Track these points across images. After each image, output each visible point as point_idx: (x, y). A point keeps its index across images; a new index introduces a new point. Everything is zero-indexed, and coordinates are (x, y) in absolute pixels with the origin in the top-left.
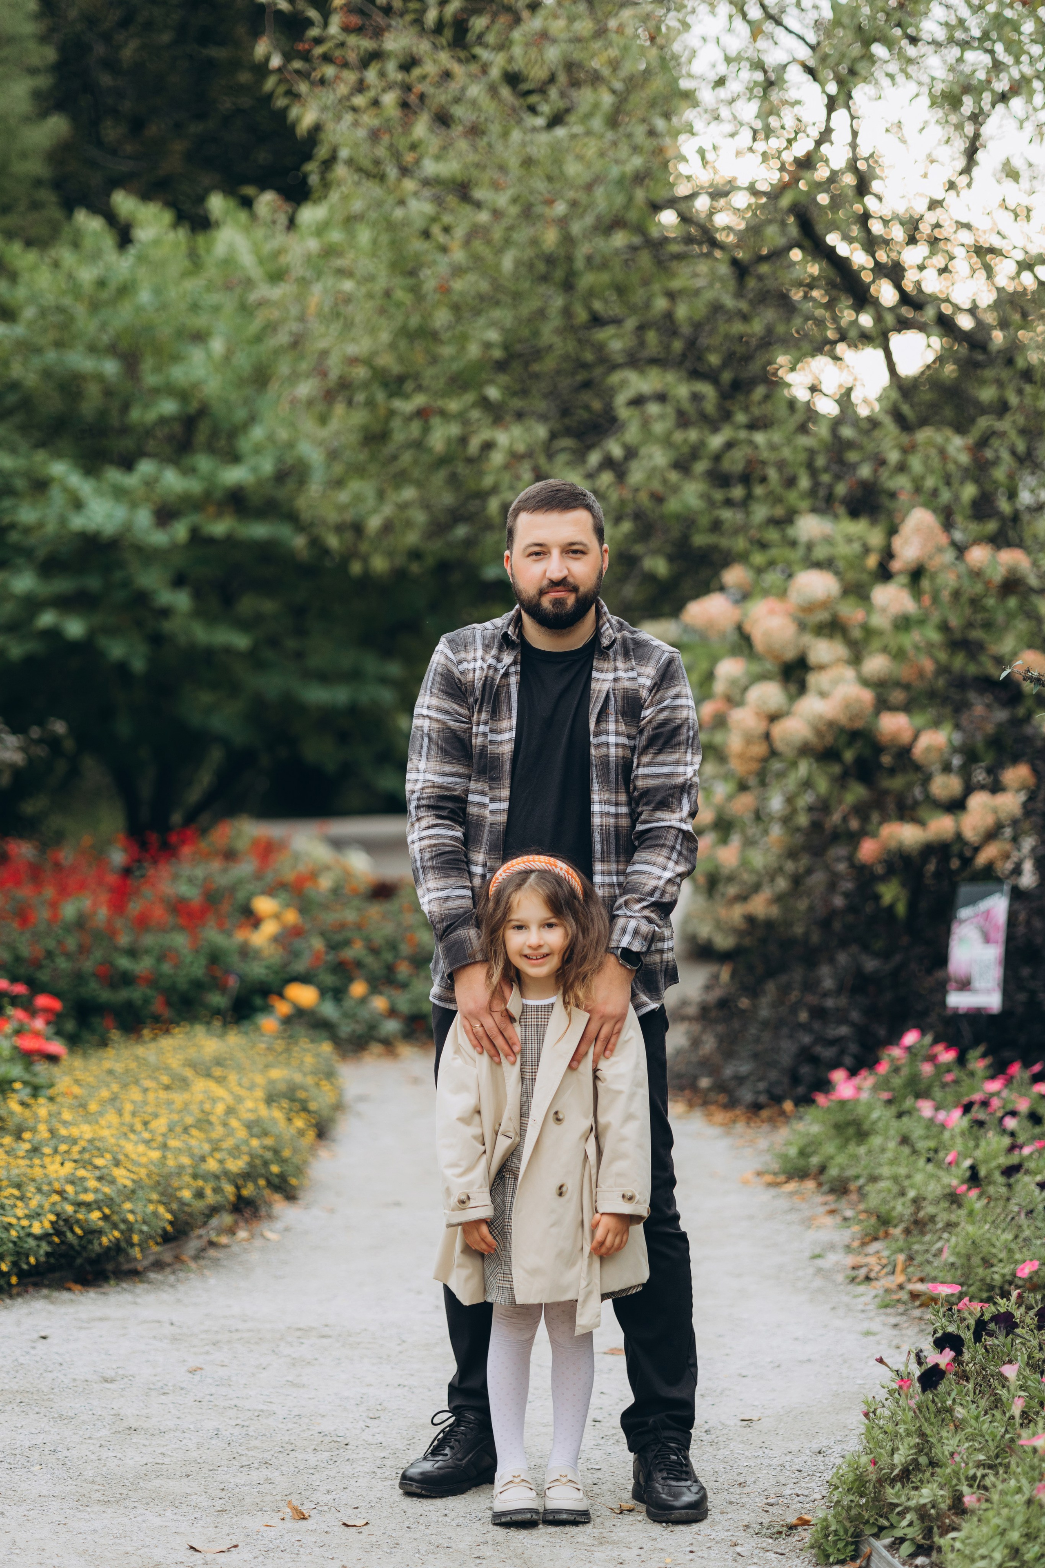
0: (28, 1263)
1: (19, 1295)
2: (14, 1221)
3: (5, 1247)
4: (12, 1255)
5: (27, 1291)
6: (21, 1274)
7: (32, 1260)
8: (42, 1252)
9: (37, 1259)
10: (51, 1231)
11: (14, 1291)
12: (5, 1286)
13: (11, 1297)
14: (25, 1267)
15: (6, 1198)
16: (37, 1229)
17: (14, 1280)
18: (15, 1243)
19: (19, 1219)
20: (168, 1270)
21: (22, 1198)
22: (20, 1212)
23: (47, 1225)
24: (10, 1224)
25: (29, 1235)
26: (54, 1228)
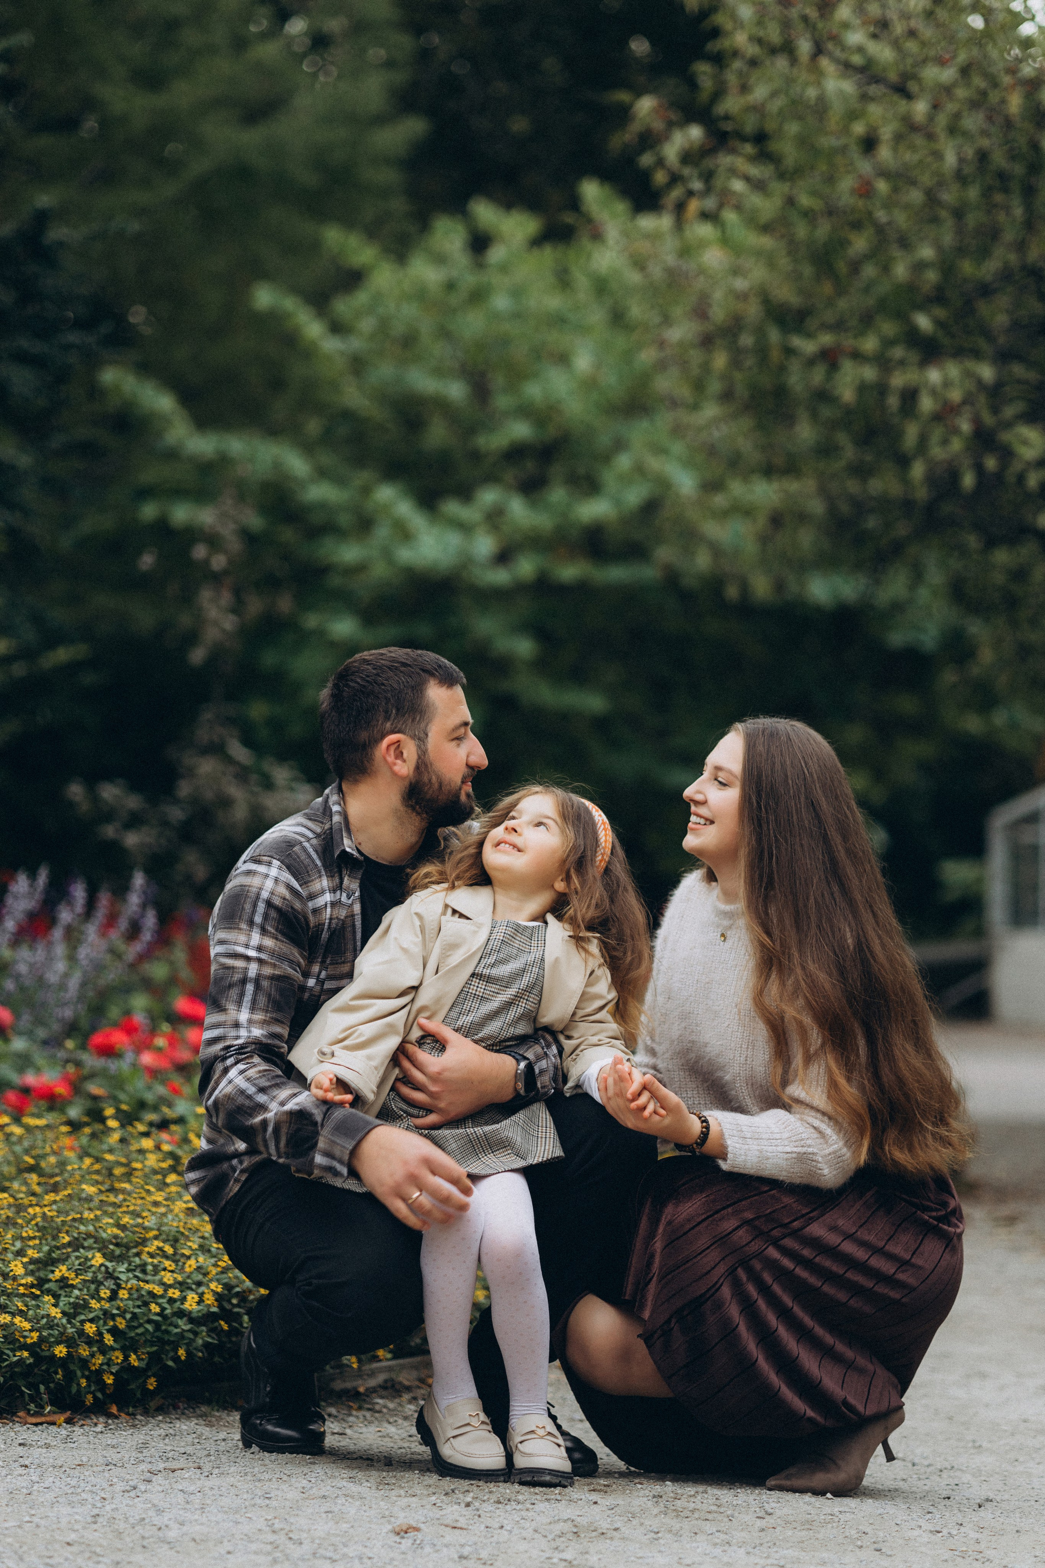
0: (176, 1359)
1: (161, 1410)
2: (158, 1290)
3: (140, 1330)
4: (152, 1344)
5: (176, 1407)
6: (166, 1377)
7: (182, 1352)
8: (200, 1342)
9: (189, 1353)
10: (214, 1309)
11: (153, 1404)
12: (139, 1395)
13: (146, 1413)
14: (170, 1363)
15: (152, 1256)
16: (191, 1303)
17: (152, 1384)
18: (157, 1325)
19: (167, 1287)
20: (406, 1397)
21: (174, 1258)
22: (168, 1278)
23: (209, 1299)
24: (151, 1293)
25: (181, 1314)
26: (220, 1307)
